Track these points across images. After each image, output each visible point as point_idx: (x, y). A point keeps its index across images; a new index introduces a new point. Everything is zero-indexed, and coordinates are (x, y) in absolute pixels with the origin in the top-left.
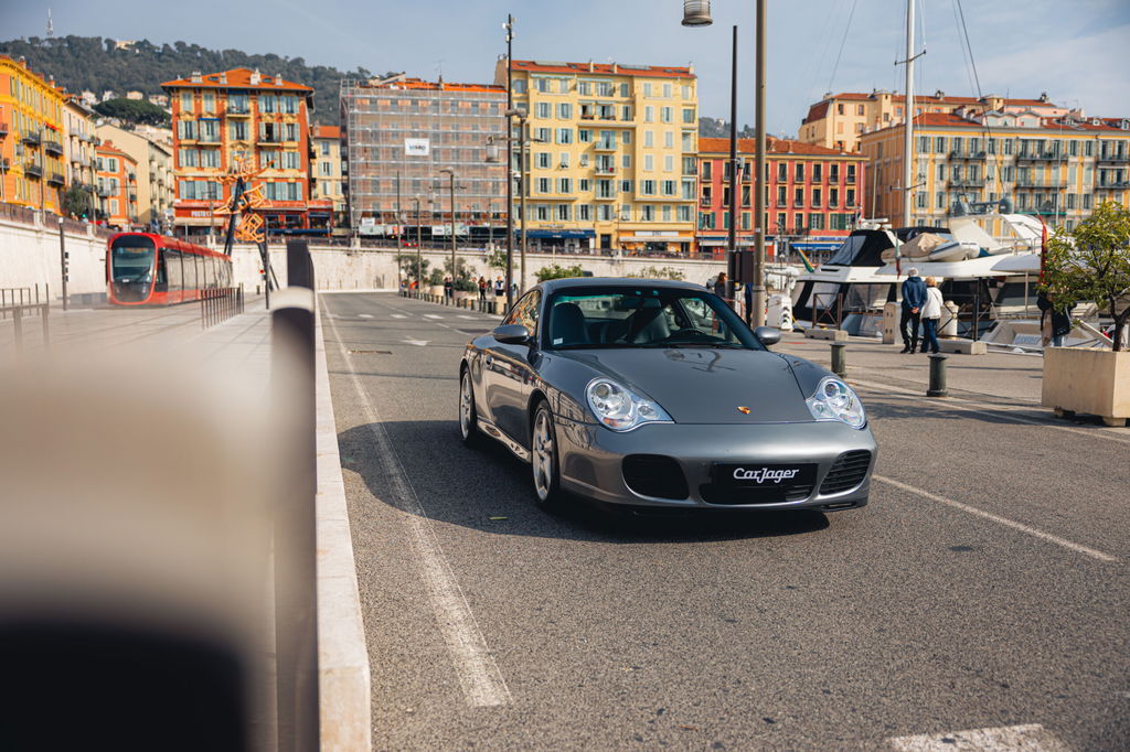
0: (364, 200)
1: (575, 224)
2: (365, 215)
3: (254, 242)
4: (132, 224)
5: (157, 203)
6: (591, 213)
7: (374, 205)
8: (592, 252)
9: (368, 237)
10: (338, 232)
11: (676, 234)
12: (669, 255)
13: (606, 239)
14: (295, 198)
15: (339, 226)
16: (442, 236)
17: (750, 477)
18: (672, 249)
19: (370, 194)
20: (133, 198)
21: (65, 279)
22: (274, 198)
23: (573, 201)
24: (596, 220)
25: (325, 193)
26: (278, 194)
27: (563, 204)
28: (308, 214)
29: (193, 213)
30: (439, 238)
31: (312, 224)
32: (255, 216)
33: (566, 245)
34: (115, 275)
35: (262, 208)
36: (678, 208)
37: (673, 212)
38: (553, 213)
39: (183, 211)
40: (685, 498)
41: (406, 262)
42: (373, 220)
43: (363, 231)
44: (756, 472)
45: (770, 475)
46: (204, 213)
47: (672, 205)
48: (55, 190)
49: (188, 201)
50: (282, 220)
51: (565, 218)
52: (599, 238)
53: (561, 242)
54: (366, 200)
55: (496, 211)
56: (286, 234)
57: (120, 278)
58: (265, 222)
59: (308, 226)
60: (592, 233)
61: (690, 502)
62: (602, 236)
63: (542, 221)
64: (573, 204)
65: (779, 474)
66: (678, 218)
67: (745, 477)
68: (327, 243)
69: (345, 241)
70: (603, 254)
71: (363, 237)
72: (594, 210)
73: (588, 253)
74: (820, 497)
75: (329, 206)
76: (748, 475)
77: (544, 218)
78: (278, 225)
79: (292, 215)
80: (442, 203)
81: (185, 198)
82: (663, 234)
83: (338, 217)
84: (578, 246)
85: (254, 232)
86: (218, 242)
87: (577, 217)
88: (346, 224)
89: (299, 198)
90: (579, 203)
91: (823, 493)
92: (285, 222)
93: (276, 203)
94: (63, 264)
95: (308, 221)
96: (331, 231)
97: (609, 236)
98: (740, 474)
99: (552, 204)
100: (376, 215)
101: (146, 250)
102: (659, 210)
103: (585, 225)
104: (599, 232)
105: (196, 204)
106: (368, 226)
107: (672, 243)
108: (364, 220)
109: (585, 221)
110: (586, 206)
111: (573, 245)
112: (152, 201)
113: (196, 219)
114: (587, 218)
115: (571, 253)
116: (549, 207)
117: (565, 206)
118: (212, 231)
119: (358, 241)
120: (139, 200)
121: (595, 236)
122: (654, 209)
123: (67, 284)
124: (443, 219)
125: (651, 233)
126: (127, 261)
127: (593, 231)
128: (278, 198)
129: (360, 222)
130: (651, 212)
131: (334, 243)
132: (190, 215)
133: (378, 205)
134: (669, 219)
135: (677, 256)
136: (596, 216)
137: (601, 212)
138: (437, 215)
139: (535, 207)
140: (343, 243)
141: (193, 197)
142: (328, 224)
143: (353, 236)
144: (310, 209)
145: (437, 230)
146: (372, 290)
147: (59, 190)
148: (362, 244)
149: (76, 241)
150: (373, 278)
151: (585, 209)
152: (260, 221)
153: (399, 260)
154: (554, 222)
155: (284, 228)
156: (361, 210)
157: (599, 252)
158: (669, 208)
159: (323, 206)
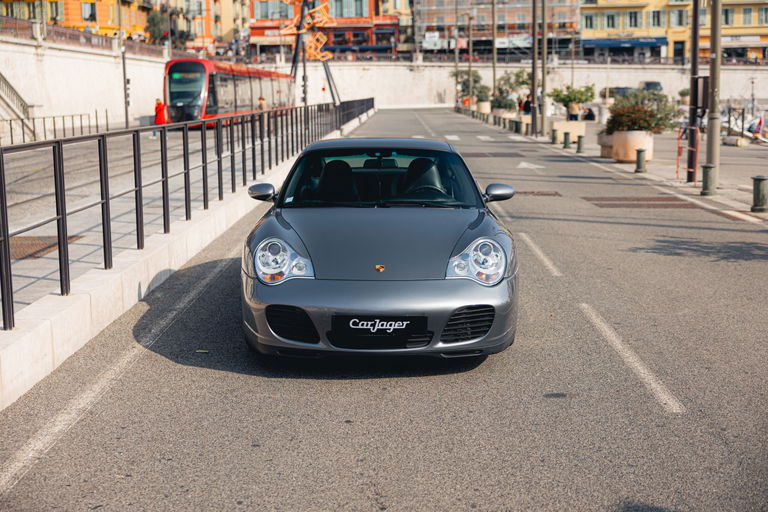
0: (428, 14)
1: (646, 31)
2: (430, 29)
3: (319, 60)
4: (217, 44)
5: (239, 22)
6: (663, 19)
7: (438, 18)
8: (662, 61)
9: (431, 51)
10: (402, 47)
11: (758, 38)
12: (747, 62)
13: (679, 46)
14: (361, 14)
15: (406, 41)
16: (505, 49)
17: (365, 327)
18: (752, 55)
19: (434, 8)
20: (217, 19)
21: (127, 103)
22: (342, 15)
23: (643, 7)
24: (669, 26)
25: (395, 7)
26: (345, 10)
27: (633, 10)
28: (374, 30)
29: (267, 32)
30: (502, 51)
31: (378, 39)
32: (319, 35)
33: (636, 54)
34: (172, 99)
35: (327, 26)
36: (760, 10)
37: (754, 15)
38: (623, 21)
39: (257, 30)
40: (317, 342)
41: (462, 77)
42: (437, 34)
43: (427, 45)
44: (370, 323)
45: (382, 325)
46: (276, 32)
47: (752, 8)
48: (145, 14)
49: (262, 21)
50: (349, 36)
51: (636, 25)
52: (671, 46)
53: (630, 51)
54: (430, 14)
55: (562, 21)
56: (354, 51)
57: (175, 101)
58: (329, 39)
59: (373, 43)
60: (663, 41)
61: (321, 346)
62: (676, 43)
63: (611, 30)
64: (644, 11)
65: (391, 325)
66: (760, 21)
67: (360, 327)
68: (389, 59)
69: (408, 56)
70: (676, 62)
71: (427, 52)
72: (666, 17)
73: (659, 63)
74: (441, 345)
75: (395, 21)
76: (363, 325)
77: (613, 26)
78: (346, 42)
79: (358, 31)
80: (506, 14)
81: (259, 17)
82: (742, 38)
83: (406, 32)
84: (648, 54)
85: (318, 50)
86: (287, 60)
87: (648, 24)
88: (410, 40)
89: (366, 13)
90: (651, 9)
91: (445, 342)
92: (352, 39)
93: (343, 21)
94: (126, 89)
95: (374, 37)
96: (396, 46)
97: (682, 43)
98: (355, 324)
99: (622, 11)
100: (440, 29)
101: (198, 75)
102: (739, 13)
103: (656, 32)
104: (671, 39)
105: (269, 24)
106: (432, 41)
107: (752, 48)
108: (428, 35)
109: (656, 27)
110: (658, 12)
111: (644, 54)
112: (235, 20)
113: (268, 39)
114: (659, 24)
115: (641, 62)
116: (618, 14)
117: (636, 13)
118: (282, 50)
119: (420, 56)
120: (222, 19)
121: (667, 44)
122: (733, 12)
123: (129, 108)
124: (507, 31)
125: (729, 39)
126: (181, 86)
127: (665, 38)
128: (345, 15)
129: (424, 36)
130: (730, 15)
131: (397, 59)
132: (263, 35)
133: (442, 19)
134: (750, 22)
135: (756, 63)
136: (669, 22)
137: (674, 18)
138: (501, 28)
139: (603, 15)
140: (406, 59)
141: (266, 17)
142: (393, 40)
143: (415, 51)
144: (376, 25)
145: (501, 42)
146: (433, 106)
147: (148, 14)
148: (425, 59)
149: (153, 64)
150: (435, 93)
151: (657, 15)
152: (324, 39)
153: (456, 75)
154: (623, 30)
155: (350, 45)
156: (425, 25)
157: (671, 61)
158: (750, 11)
159: (388, 22)
